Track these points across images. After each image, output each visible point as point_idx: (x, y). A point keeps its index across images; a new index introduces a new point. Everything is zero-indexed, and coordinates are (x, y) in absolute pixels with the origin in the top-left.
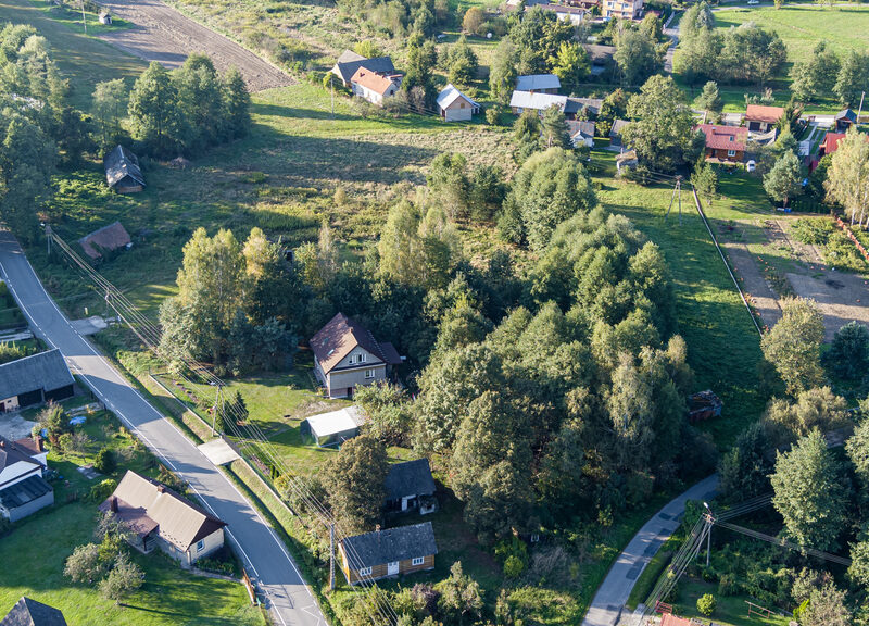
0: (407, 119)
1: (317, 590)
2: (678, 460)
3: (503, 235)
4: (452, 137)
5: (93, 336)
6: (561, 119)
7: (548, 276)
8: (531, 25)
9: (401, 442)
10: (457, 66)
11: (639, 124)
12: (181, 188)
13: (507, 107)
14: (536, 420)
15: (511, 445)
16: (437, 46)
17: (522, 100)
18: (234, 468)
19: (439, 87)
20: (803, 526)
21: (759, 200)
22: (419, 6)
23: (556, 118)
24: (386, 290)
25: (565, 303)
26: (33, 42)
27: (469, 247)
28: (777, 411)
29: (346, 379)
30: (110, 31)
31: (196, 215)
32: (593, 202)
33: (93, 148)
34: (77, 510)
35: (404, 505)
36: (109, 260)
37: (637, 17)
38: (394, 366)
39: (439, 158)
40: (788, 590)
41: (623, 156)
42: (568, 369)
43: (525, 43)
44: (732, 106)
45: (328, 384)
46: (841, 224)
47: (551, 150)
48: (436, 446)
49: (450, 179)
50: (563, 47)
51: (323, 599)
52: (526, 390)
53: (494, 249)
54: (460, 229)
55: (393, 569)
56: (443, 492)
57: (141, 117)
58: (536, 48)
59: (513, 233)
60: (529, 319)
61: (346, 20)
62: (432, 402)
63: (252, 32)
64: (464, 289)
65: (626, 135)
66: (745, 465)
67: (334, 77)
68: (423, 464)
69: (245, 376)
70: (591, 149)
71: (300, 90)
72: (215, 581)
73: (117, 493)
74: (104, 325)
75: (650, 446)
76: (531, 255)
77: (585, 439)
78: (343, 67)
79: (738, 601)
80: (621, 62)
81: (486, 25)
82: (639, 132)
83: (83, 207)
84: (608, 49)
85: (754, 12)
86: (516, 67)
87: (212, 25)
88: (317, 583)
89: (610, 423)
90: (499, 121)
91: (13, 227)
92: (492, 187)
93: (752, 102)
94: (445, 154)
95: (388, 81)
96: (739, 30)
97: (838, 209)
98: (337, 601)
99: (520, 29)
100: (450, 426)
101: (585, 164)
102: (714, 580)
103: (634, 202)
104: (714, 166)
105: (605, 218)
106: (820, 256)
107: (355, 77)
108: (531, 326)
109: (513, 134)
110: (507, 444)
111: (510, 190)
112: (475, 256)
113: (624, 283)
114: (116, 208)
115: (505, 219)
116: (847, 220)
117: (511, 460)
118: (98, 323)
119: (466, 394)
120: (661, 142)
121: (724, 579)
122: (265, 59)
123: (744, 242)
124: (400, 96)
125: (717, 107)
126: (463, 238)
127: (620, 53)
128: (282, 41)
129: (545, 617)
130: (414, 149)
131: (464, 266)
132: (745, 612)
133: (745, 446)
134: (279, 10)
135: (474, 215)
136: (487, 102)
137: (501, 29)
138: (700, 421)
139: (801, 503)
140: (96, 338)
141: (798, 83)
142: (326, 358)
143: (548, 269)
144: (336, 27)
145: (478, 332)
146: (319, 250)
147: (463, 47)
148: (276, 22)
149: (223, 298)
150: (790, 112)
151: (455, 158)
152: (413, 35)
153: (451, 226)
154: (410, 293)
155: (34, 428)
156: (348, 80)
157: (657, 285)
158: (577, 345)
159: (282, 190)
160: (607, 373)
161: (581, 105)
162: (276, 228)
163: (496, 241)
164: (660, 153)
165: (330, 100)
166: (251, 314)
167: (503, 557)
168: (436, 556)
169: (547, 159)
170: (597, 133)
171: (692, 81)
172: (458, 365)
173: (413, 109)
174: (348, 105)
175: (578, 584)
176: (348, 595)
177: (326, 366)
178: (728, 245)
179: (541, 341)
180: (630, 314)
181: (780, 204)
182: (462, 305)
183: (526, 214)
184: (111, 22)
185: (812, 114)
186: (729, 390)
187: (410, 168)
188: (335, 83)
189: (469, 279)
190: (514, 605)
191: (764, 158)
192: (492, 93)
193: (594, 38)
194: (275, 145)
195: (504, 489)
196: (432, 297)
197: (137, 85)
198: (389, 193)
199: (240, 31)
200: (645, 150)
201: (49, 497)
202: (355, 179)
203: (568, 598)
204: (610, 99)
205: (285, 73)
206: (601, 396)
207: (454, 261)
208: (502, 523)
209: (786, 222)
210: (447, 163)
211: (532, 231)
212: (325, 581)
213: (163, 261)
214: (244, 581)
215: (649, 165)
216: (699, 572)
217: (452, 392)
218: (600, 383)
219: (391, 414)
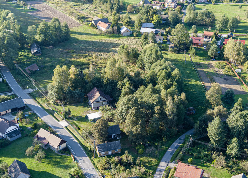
0: (112, 35)
1: (90, 158)
2: (184, 125)
3: (138, 66)
4: (125, 40)
5: (29, 94)
6: (154, 35)
7: (150, 77)
8: (146, 10)
9: (112, 121)
10: (126, 21)
11: (175, 37)
12: (51, 54)
13: (139, 32)
14: (147, 114)
15: (140, 121)
16: (120, 15)
17: (143, 30)
18: (68, 128)
19: (121, 26)
20: (215, 141)
21: (207, 57)
22: (115, 4)
23: (152, 35)
24: (107, 81)
25: (155, 84)
26: (10, 15)
27: (129, 70)
28: (209, 112)
29: (97, 105)
30: (31, 11)
31: (56, 62)
32: (162, 58)
33: (28, 44)
34: (28, 138)
35: (113, 137)
36: (33, 74)
37: (175, 7)
38: (110, 101)
39: (121, 46)
40: (211, 157)
41: (171, 45)
42: (155, 101)
43: (144, 14)
44: (200, 32)
45: (92, 106)
46: (228, 63)
47: (151, 44)
48: (121, 121)
49: (124, 52)
50: (154, 16)
51: (92, 160)
52: (144, 106)
53: (136, 70)
54: (127, 65)
55: (110, 153)
56: (123, 133)
57: (40, 35)
58: (147, 16)
59: (141, 66)
60: (145, 89)
61: (95, 8)
62: (120, 110)
63: (70, 11)
64: (128, 81)
65: (171, 40)
66: (201, 126)
67: (92, 24)
68: (117, 126)
69: (70, 104)
70: (162, 43)
71: (83, 27)
72: (64, 156)
73: (38, 134)
74: (33, 91)
75: (176, 121)
76: (146, 72)
77: (159, 119)
78: (95, 21)
79: (198, 160)
80: (170, 20)
81: (134, 9)
82: (175, 39)
83: (25, 60)
84: (167, 16)
85: (207, 6)
86: (142, 21)
87: (58, 10)
88: (90, 156)
89: (166, 115)
90: (137, 36)
91: (7, 65)
92: (135, 54)
93: (205, 31)
94: (123, 45)
95: (107, 25)
96: (202, 11)
97: (227, 59)
98: (96, 161)
99: (143, 11)
100: (124, 116)
101: (160, 47)
102: (193, 155)
103: (173, 58)
104: (195, 48)
105: (165, 62)
106: (223, 72)
107: (98, 24)
108: (145, 90)
109: (141, 39)
110: (139, 121)
111: (140, 55)
112: (131, 72)
113: (170, 79)
114: (34, 60)
115: (139, 62)
116: (230, 62)
117: (140, 124)
118: (31, 90)
119: (129, 108)
120: (180, 41)
121: (195, 154)
122: (73, 19)
123: (202, 68)
124: (110, 29)
125: (196, 32)
126: (128, 67)
127: (170, 17)
128: (78, 14)
129: (149, 164)
130: (114, 43)
131: (128, 75)
132: (200, 162)
133: (201, 121)
134: (77, 5)
135: (131, 61)
136: (134, 31)
137: (138, 10)
138: (189, 115)
139: (215, 135)
140: (30, 94)
141: (218, 25)
142: (92, 99)
143: (150, 75)
144: (92, 10)
145: (132, 92)
146: (89, 71)
147: (127, 16)
148: (76, 9)
149: (64, 84)
150: (215, 33)
151: (125, 46)
152: (114, 12)
153: (124, 64)
154: (114, 82)
155: (15, 117)
156: (96, 24)
157: (179, 79)
158: (157, 95)
159: (79, 55)
160: (165, 102)
161: (159, 31)
162: (78, 65)
163: (136, 68)
164: (180, 44)
165: (91, 30)
166: (72, 88)
167: (138, 149)
168: (121, 149)
169: (150, 47)
170: (163, 39)
171: (189, 25)
172: (126, 100)
173: (114, 32)
174: (96, 31)
175: (158, 156)
176: (98, 159)
177: (92, 101)
178: (198, 69)
179: (148, 94)
180: (172, 87)
181: (212, 58)
182: (127, 85)
183: (144, 61)
184: (31, 9)
185: (221, 34)
186: (197, 107)
187: (113, 49)
188: (93, 26)
189: (129, 78)
190: (141, 161)
191: (208, 46)
192: (135, 28)
193: (163, 13)
194: (77, 42)
195: (139, 132)
196: (120, 83)
197: (39, 26)
198: (108, 55)
199: (66, 11)
200: (176, 44)
201: (20, 135)
202: (98, 52)
203: (155, 160)
204: (167, 30)
205: (79, 23)
206: (163, 108)
207: (125, 74)
208: (138, 141)
209: (214, 63)
210: (123, 47)
211: (146, 65)
212: (93, 156)
213: (47, 74)
214: (71, 156)
215: (177, 48)
216: (189, 153)
217: (125, 107)
218: (163, 105)
219: (109, 113)
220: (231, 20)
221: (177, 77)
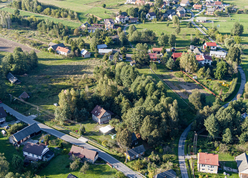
0: (74, 58)
5: (35, 119)
10: (81, 44)
12: (30, 82)
13: (98, 53)
17: (101, 51)
18: (89, 142)
29: (103, 120)
31: (39, 88)
37: (114, 28)
41: (132, 62)
71: (42, 54)
74: (36, 116)
85: (139, 25)
104: (155, 63)
107: (57, 49)
109: (102, 59)
114: (18, 88)
118: (34, 116)
122: (28, 46)
124: (72, 53)
156: (55, 50)
159: (57, 79)
161: (117, 51)
173: (75, 56)
174: (58, 56)
182: (124, 99)
187: (84, 70)
194: (46, 68)
198: (83, 77)
202: (72, 74)
204: (122, 49)
205: (36, 49)
213: (39, 100)
220: (170, 37)
221: (162, 88)
